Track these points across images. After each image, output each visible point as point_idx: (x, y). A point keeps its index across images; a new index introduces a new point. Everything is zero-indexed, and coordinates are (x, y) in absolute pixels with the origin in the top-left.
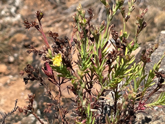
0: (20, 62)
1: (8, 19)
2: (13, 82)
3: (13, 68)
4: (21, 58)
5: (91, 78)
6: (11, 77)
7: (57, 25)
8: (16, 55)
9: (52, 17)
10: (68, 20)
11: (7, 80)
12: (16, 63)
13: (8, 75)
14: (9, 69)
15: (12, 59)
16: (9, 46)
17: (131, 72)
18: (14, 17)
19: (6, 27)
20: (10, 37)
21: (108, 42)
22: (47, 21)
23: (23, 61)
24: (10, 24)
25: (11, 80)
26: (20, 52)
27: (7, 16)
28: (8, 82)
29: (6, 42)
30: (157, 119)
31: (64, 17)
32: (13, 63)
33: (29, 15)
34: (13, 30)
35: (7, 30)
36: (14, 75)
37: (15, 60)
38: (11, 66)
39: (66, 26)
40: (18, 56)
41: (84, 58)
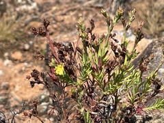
0: (35, 49)
1: (24, 7)
2: (28, 69)
3: (28, 56)
4: (36, 46)
5: (93, 83)
6: (26, 64)
7: (72, 13)
8: (31, 42)
9: (67, 6)
10: (82, 9)
11: (22, 67)
12: (31, 50)
13: (23, 62)
14: (25, 56)
15: (27, 47)
16: (25, 34)
17: (130, 78)
18: (30, 5)
19: (22, 15)
20: (26, 25)
21: (108, 51)
22: (62, 10)
23: (37, 48)
24: (27, 12)
25: (26, 67)
26: (35, 40)
27: (23, 5)
28: (23, 69)
29: (22, 30)
30: (158, 117)
31: (78, 6)
32: (28, 50)
33: (45, 4)
34: (29, 18)
35: (23, 18)
36: (28, 63)
37: (30, 48)
38: (26, 53)
39: (80, 15)
40: (33, 44)
41: (85, 66)
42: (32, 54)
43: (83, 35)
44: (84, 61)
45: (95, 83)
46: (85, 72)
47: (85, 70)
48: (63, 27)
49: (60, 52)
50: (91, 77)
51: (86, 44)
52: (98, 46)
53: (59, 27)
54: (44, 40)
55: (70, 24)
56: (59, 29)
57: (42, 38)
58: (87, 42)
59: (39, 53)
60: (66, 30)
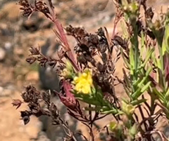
0: (17, 58)
3: (3, 72)
4: (18, 51)
5: (152, 109)
8: (8, 45)
12: (8, 61)
23: (21, 56)
26: (16, 39)
37: (6, 56)
40: (12, 48)
41: (135, 75)
42: (12, 69)
43: (131, 8)
44: (133, 63)
45: (158, 109)
46: (136, 87)
47: (135, 82)
48: (71, 12)
49: (83, 47)
50: (148, 98)
51: (136, 27)
52: (162, 31)
53: (64, 11)
54: (35, 39)
55: (86, 4)
56: (64, 16)
57: (30, 35)
58: (139, 24)
59: (37, 53)
60: (77, 17)
